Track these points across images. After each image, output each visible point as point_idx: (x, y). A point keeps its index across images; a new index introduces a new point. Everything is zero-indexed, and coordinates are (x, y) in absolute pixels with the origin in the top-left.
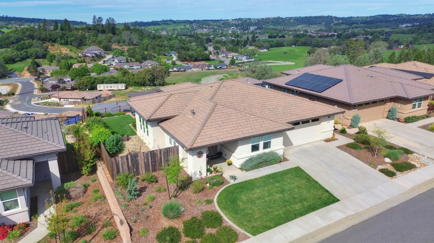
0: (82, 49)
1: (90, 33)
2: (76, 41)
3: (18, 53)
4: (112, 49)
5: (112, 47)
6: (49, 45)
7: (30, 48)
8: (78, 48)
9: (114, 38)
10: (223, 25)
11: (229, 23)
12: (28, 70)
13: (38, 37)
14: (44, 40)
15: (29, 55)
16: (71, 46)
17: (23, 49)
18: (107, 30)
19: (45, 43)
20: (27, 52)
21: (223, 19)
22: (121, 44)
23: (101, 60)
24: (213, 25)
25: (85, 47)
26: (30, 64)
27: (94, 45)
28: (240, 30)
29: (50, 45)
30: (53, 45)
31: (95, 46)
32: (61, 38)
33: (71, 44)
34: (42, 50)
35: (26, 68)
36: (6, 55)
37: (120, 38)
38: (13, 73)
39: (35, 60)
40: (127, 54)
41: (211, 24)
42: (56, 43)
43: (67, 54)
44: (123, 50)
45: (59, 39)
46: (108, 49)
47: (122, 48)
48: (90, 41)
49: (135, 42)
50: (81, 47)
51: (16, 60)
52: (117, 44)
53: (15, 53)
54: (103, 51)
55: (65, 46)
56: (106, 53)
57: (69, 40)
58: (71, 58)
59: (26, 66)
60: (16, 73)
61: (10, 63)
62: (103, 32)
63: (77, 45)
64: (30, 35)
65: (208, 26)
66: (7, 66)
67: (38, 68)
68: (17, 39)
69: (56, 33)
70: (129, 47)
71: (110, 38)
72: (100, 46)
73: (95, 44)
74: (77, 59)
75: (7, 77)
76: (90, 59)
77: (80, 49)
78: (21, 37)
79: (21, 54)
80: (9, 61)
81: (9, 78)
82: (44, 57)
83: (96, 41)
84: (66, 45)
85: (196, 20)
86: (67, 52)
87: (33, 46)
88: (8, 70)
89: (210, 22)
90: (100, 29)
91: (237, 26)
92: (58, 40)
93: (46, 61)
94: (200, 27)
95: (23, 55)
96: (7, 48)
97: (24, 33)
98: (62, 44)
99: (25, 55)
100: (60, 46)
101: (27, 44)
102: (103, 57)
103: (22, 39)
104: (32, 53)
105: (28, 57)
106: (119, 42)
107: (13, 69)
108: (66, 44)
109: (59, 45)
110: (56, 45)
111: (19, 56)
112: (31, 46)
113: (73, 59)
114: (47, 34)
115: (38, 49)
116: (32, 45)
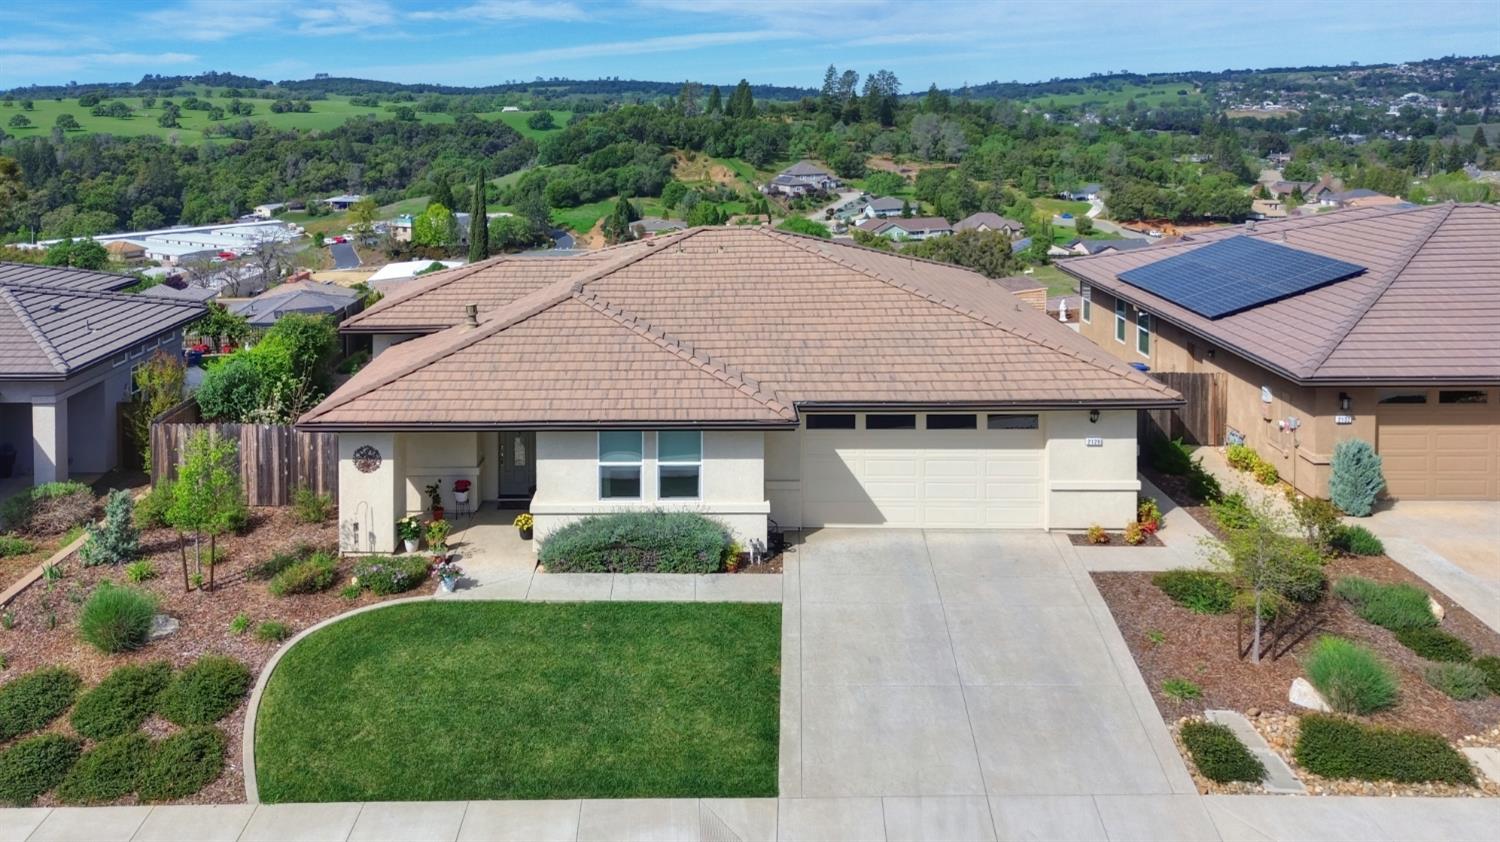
0: (773, 171)
1: (808, 122)
2: (756, 146)
3: (592, 177)
4: (868, 172)
5: (868, 166)
6: (680, 159)
7: (625, 164)
8: (760, 168)
9: (883, 136)
10: (1363, 85)
11: (1391, 76)
12: (603, 227)
13: (656, 133)
14: (670, 142)
15: (618, 184)
16: (741, 162)
17: (606, 167)
18: (864, 111)
19: (671, 151)
20: (614, 176)
21: (1362, 64)
22: (901, 156)
23: (822, 208)
24: (1313, 88)
25: (783, 164)
26: (613, 211)
27: (811, 158)
28: (1444, 106)
29: (683, 157)
30: (692, 159)
31: (815, 162)
32: (718, 137)
33: (742, 156)
34: (654, 171)
35: (601, 222)
36: (559, 184)
37: (903, 136)
38: (564, 234)
39: (630, 201)
40: (913, 189)
41: (1301, 82)
42: (702, 152)
43: (723, 184)
44: (905, 175)
45: (711, 140)
46: (853, 172)
47: (903, 171)
48: (802, 146)
49: (950, 151)
50: (772, 163)
51: (582, 198)
52: (889, 155)
53: (583, 178)
54: (836, 178)
55: (726, 161)
56: (843, 185)
57: (739, 142)
58: (733, 197)
59: (602, 216)
60: (572, 234)
61: (566, 206)
62: (854, 116)
63: (759, 158)
64: (635, 126)
65: (1288, 89)
66: (554, 212)
67: (631, 224)
68: (600, 139)
69: (708, 121)
70: (927, 167)
71: (868, 137)
72: (830, 161)
73: (814, 154)
74: (748, 201)
75: (545, 246)
76: (788, 203)
77: (767, 170)
78: (612, 133)
79: (598, 182)
80: (564, 198)
81: (549, 247)
82: (656, 191)
83: (819, 147)
84: (729, 157)
85: (1233, 69)
86: (726, 180)
87: (635, 160)
88: (555, 224)
89: (1300, 75)
90: (846, 107)
91: (1432, 88)
92: (707, 143)
93: (659, 204)
94: (1247, 96)
95: (603, 184)
96: (570, 163)
97: (622, 122)
98: (717, 155)
99: (608, 184)
100: (711, 161)
101: (619, 153)
102: (829, 199)
103: (613, 139)
104: (627, 180)
105: (614, 192)
106: (898, 150)
107: (567, 224)
108: (729, 153)
109: (707, 157)
110: (701, 157)
111: (592, 186)
112: (628, 158)
113: (737, 202)
114: (682, 124)
115: (644, 169)
116: (632, 158)
